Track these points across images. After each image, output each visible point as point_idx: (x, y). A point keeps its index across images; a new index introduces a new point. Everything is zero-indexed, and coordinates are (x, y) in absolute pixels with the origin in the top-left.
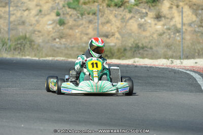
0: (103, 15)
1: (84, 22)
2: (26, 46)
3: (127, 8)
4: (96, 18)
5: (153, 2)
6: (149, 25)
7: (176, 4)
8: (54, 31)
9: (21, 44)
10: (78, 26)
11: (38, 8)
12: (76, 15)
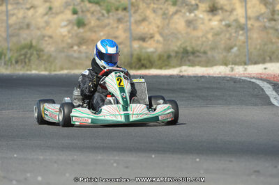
0: (137, 10)
1: (111, 21)
2: (32, 57)
4: (127, 14)
6: (201, 22)
8: (70, 35)
9: (25, 55)
10: (104, 27)
11: (47, 5)
12: (100, 12)
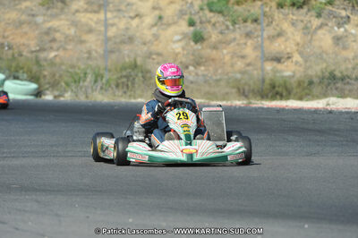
0: (272, 22)
3: (313, 9)
4: (259, 27)
8: (185, 52)
9: (127, 77)
10: (228, 43)
11: (157, 12)
12: (224, 23)
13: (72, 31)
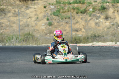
0: (74, 18)
1: (63, 23)
2: (30, 39)
3: (88, 14)
4: (70, 20)
5: (103, 9)
6: (102, 23)
7: (117, 10)
8: (46, 29)
9: (27, 38)
10: (60, 26)
11: (36, 16)
12: (58, 19)
13: (8, 23)
